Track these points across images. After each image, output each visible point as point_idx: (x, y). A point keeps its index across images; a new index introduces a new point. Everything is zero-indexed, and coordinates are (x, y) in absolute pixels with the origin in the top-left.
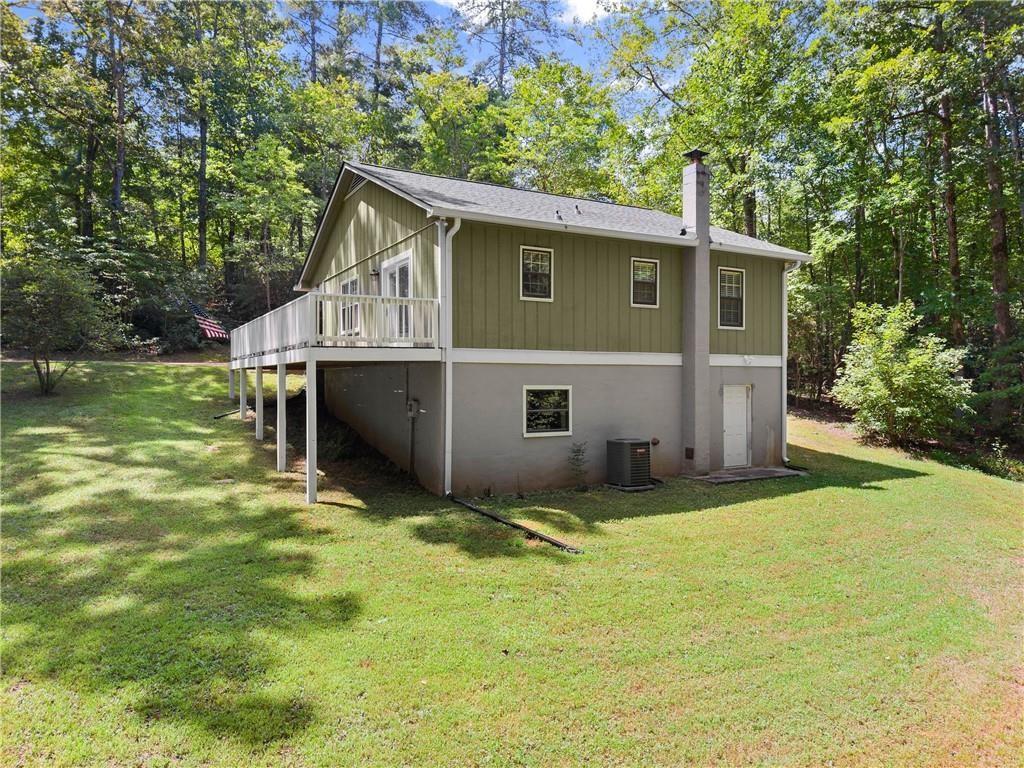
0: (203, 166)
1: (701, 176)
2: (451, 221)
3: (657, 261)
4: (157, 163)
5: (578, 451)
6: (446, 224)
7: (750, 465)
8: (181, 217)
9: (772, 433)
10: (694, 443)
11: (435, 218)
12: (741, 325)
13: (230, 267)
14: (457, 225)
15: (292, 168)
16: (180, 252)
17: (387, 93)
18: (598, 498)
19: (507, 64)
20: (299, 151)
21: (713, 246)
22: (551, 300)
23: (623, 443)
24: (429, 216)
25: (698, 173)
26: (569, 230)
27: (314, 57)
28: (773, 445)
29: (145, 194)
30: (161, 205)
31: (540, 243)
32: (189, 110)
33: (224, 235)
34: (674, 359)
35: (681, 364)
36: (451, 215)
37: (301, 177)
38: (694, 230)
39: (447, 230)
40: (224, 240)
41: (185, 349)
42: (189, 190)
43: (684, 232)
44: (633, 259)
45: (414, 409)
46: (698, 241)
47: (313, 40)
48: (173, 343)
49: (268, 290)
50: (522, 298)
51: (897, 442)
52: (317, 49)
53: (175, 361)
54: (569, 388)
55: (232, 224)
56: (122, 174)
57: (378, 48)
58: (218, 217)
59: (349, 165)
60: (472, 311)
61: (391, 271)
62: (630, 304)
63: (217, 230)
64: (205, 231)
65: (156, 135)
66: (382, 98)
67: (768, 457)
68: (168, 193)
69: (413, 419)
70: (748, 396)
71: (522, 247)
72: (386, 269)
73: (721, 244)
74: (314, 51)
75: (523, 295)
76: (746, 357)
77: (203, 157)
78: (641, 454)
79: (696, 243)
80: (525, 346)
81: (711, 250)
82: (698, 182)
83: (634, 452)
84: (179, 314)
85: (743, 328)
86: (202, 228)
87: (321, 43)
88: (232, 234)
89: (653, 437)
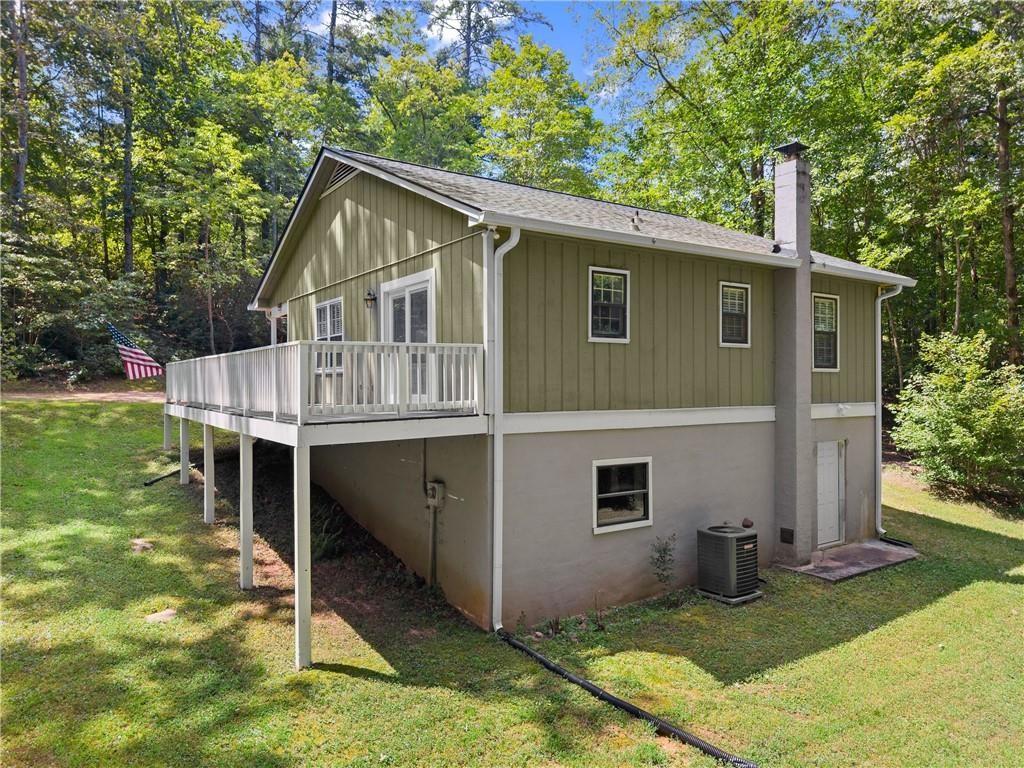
0: (128, 155)
1: (802, 177)
2: (504, 233)
3: (748, 286)
4: (73, 151)
5: (664, 551)
6: (497, 237)
7: (842, 541)
8: (103, 216)
9: (866, 499)
10: (795, 523)
11: (482, 227)
12: (836, 366)
13: (162, 275)
14: (514, 240)
15: (236, 159)
16: (103, 254)
17: (342, 80)
18: (702, 621)
19: (473, 54)
20: (246, 139)
21: (814, 268)
22: (626, 341)
23: (727, 538)
24: (471, 224)
25: (798, 173)
26: (657, 246)
27: (258, 39)
28: (867, 514)
29: (60, 188)
30: (79, 200)
31: (612, 264)
32: (113, 94)
33: (155, 236)
34: (765, 414)
35: (774, 419)
36: (504, 223)
37: (247, 169)
38: (794, 246)
39: (497, 245)
40: (156, 242)
41: (106, 374)
42: (112, 182)
43: (777, 249)
44: (722, 283)
45: (439, 494)
46: (801, 261)
47: (258, 19)
48: (91, 368)
49: (210, 302)
50: (592, 339)
51: (977, 496)
52: (261, 29)
53: (94, 390)
54: (648, 459)
55: (164, 223)
56: (26, 161)
57: (332, 29)
58: (148, 213)
59: (330, 150)
60: (528, 360)
61: (397, 296)
62: (718, 344)
63: (145, 229)
64: (131, 231)
65: (70, 120)
66: (336, 85)
67: (862, 529)
68: (85, 189)
69: (435, 508)
70: (840, 455)
71: (591, 268)
72: (387, 294)
73: (824, 265)
74: (258, 32)
75: (593, 335)
76: (841, 406)
77: (128, 145)
78: (749, 551)
79: (797, 264)
80: (594, 406)
81: (813, 273)
82: (798, 185)
83: (740, 549)
84: (100, 331)
85: (837, 370)
86: (128, 226)
87: (266, 24)
88: (164, 233)
89: (745, 517)
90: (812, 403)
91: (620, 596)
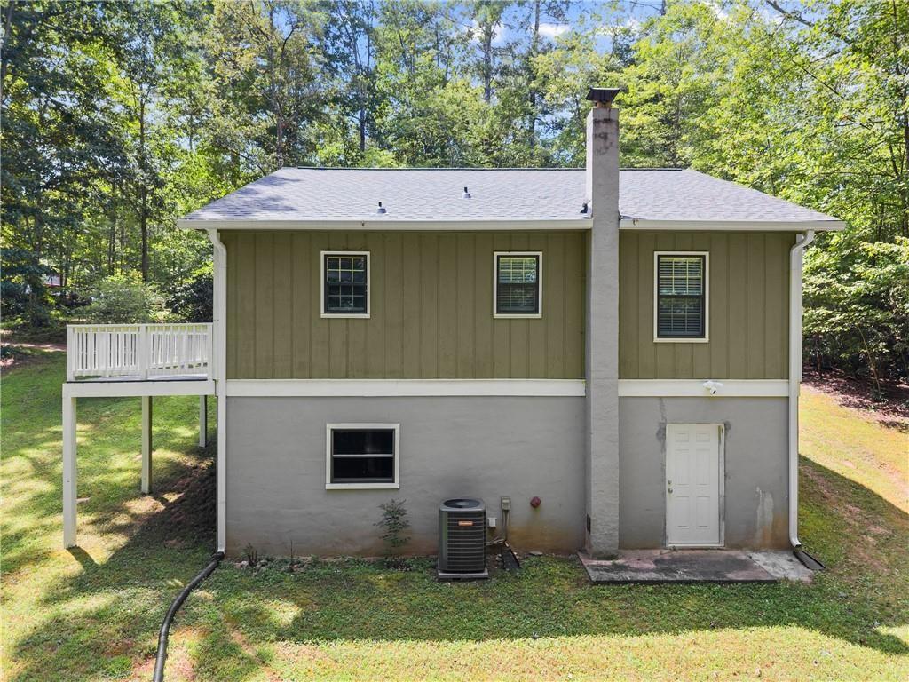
1: (602, 125)
3: (540, 254)
5: (391, 513)
7: (722, 545)
9: (769, 500)
10: (591, 511)
12: (703, 336)
21: (625, 225)
22: (368, 316)
25: (597, 120)
26: (367, 227)
28: (769, 517)
31: (351, 246)
34: (572, 388)
36: (202, 227)
43: (586, 208)
44: (496, 254)
50: (323, 315)
54: (395, 426)
62: (492, 315)
67: (759, 535)
70: (720, 442)
71: (323, 253)
73: (636, 221)
75: (326, 311)
76: (710, 382)
78: (468, 528)
80: (329, 374)
81: (621, 230)
83: (453, 524)
85: (706, 340)
89: (534, 496)
90: (620, 378)
91: (358, 548)
